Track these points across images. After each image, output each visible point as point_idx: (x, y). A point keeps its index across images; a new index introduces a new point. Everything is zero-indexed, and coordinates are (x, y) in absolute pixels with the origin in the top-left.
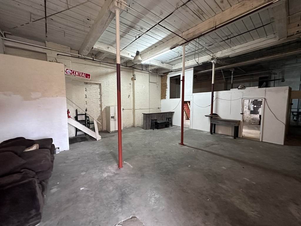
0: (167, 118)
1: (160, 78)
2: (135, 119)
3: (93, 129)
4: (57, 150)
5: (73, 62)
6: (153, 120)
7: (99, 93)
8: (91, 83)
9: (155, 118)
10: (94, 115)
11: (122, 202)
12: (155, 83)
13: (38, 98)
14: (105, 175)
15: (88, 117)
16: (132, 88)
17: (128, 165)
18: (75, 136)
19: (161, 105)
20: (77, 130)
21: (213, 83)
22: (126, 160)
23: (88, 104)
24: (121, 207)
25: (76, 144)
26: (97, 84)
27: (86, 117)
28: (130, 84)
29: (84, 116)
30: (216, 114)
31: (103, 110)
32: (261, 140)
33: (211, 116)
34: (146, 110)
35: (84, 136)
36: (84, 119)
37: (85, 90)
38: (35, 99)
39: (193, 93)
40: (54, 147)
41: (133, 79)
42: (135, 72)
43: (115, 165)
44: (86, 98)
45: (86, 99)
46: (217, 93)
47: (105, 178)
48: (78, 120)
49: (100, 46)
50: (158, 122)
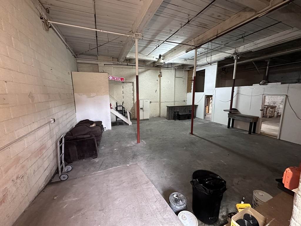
0: (190, 111)
1: (187, 72)
2: (161, 111)
3: (127, 117)
4: (105, 129)
5: (114, 68)
6: (175, 112)
7: (132, 90)
8: (126, 82)
9: (178, 111)
10: (129, 107)
11: (133, 158)
12: (181, 78)
13: (94, 97)
14: (129, 145)
15: (124, 108)
16: (159, 83)
17: (143, 143)
18: (115, 121)
19: (187, 98)
20: (117, 117)
21: (234, 78)
22: (143, 139)
23: (124, 98)
24: (132, 159)
25: (115, 127)
26: (130, 82)
27: (123, 108)
28: (157, 80)
29: (121, 107)
30: (235, 109)
31: (135, 102)
32: (278, 138)
33: (230, 111)
34: (171, 103)
35: (122, 122)
36: (122, 110)
37: (122, 87)
38: (93, 97)
39: (216, 87)
40: (103, 126)
41: (160, 76)
42: (161, 70)
43: (136, 141)
44: (123, 93)
45: (123, 95)
46: (238, 88)
47: (128, 147)
48: (118, 110)
49: (131, 55)
50: (180, 114)
